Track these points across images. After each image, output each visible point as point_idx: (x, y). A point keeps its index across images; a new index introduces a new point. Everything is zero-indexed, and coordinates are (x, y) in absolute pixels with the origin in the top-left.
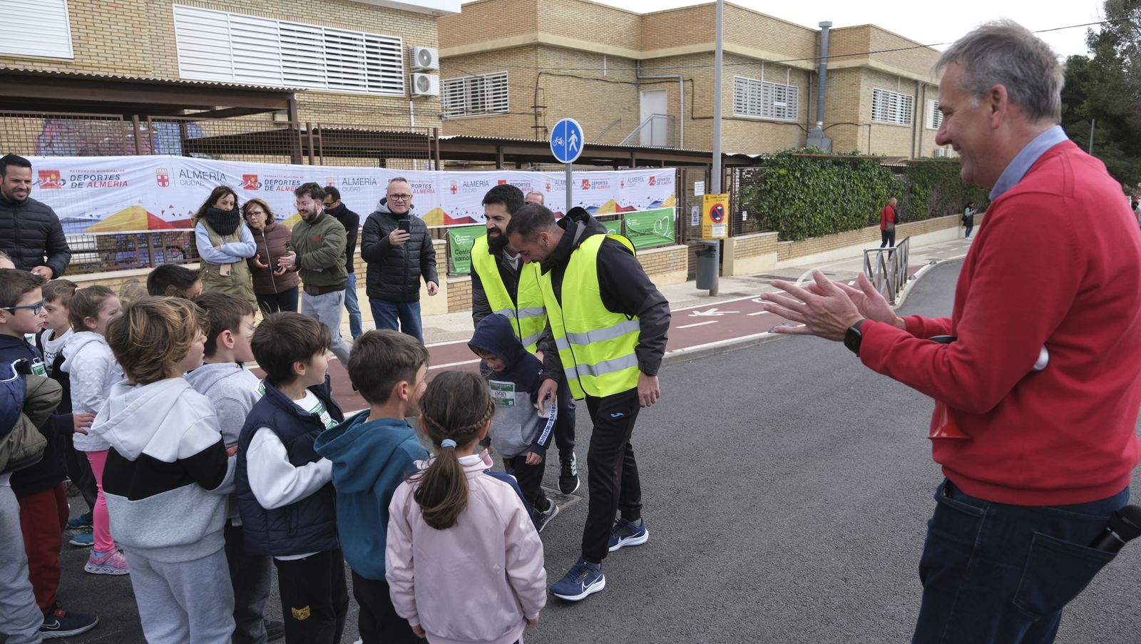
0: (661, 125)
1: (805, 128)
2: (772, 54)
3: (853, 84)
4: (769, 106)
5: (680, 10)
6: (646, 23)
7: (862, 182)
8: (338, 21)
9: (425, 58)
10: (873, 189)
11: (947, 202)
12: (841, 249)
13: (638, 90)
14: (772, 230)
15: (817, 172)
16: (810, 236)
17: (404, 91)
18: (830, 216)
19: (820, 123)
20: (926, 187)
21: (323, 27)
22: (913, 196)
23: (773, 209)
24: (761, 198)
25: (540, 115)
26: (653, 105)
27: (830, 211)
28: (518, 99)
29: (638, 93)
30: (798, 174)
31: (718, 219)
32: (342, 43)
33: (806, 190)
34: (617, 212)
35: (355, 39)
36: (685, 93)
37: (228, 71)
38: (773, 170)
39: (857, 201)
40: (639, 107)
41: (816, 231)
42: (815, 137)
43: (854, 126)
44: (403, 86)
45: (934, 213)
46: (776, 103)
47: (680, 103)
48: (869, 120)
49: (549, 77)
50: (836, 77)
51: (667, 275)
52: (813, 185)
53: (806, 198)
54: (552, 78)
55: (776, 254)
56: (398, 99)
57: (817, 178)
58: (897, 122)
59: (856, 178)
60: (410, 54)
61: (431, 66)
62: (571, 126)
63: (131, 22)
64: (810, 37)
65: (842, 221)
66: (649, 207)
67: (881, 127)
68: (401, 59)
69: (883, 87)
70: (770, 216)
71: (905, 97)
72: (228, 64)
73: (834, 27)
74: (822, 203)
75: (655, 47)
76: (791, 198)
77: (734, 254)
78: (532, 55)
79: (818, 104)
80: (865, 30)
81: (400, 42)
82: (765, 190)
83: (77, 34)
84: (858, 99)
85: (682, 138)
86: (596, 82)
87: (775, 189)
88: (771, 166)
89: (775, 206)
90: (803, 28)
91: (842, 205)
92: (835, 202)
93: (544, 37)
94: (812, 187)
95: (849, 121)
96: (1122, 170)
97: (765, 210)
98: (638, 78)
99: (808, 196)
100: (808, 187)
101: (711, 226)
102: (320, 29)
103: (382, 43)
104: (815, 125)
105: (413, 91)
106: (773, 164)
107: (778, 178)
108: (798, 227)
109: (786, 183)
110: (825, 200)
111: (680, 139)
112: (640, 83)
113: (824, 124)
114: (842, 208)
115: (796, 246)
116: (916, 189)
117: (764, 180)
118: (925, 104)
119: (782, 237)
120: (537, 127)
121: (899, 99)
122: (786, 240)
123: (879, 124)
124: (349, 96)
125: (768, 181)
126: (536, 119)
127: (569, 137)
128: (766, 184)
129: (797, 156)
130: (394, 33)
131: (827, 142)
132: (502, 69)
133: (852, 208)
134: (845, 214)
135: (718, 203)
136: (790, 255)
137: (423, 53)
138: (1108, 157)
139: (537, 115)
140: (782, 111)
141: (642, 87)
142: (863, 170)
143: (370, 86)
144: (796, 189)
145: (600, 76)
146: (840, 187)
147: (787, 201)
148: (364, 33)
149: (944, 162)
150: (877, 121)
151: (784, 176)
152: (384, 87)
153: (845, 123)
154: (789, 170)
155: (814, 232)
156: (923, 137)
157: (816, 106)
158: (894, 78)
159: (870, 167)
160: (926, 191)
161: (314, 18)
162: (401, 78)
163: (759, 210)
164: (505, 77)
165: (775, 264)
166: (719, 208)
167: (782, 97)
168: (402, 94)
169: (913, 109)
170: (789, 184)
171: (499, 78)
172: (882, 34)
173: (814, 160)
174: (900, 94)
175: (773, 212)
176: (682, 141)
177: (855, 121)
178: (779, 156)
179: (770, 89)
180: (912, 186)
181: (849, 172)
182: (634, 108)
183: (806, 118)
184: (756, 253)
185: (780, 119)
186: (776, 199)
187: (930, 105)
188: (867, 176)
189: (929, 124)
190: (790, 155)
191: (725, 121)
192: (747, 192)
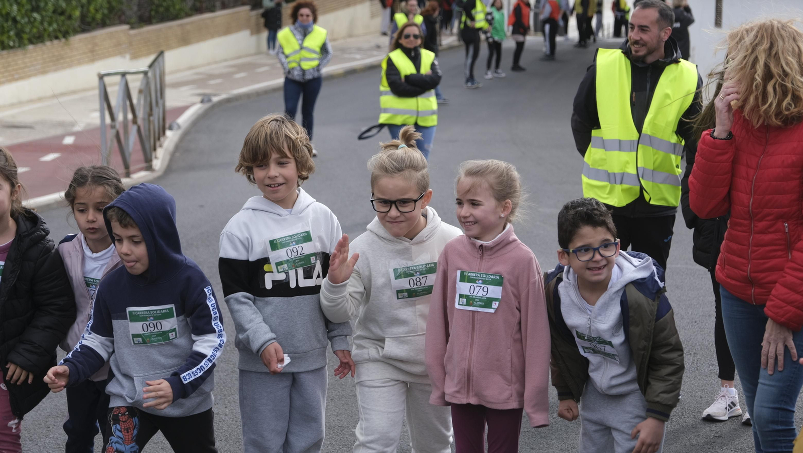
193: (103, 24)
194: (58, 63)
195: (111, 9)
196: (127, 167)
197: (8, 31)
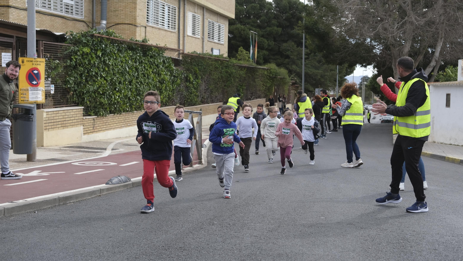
1: (91, 25)
4: (58, 2)
7: (151, 67)
10: (159, 75)
11: (212, 92)
14: (77, 105)
15: (115, 53)
16: (111, 112)
18: (127, 96)
19: (104, 22)
20: (197, 77)
22: (188, 84)
23: (78, 84)
24: (67, 73)
27: (126, 91)
31: (35, 83)
33: (107, 69)
38: (77, 48)
39: (147, 83)
41: (115, 108)
43: (133, 26)
45: (203, 100)
46: (65, 1)
48: (144, 23)
52: (112, 65)
53: (107, 76)
55: (82, 127)
57: (116, 59)
58: (166, 27)
59: (146, 64)
65: (136, 100)
67: (154, 30)
70: (75, 91)
71: (171, 7)
74: (120, 83)
76: (94, 76)
77: (44, 125)
79: (102, 5)
82: (70, 66)
84: (135, 4)
87: (80, 65)
88: (75, 44)
89: (80, 82)
91: (136, 86)
92: (130, 82)
94: (111, 67)
95: (128, 22)
96: (319, 77)
97: (71, 84)
99: (109, 75)
100: (108, 66)
101: (28, 90)
104: (100, 23)
106: (76, 42)
107: (82, 55)
108: (101, 103)
109: (89, 61)
110: (123, 80)
113: (107, 23)
114: (136, 89)
115: (100, 121)
116: (190, 78)
117: (69, 57)
118: (186, 15)
119: (87, 112)
121: (166, 8)
122: (90, 115)
123: (153, 27)
125: (72, 57)
128: (71, 60)
129: (99, 37)
134: (139, 95)
135: (34, 66)
136: (94, 130)
138: (309, 68)
140: (70, 8)
142: (151, 57)
144: (98, 68)
146: (134, 70)
147: (91, 78)
150: (150, 24)
151: (87, 54)
153: (125, 24)
154: (92, 49)
156: (186, 42)
157: (99, 7)
159: (157, 55)
160: (197, 80)
163: (65, 85)
165: (81, 136)
166: (36, 72)
169: (177, 18)
170: (92, 62)
173: (113, 42)
174: (167, 4)
175: (78, 87)
177: (133, 23)
178: (82, 36)
180: (187, 76)
181: (140, 57)
183: (91, 16)
184: (64, 126)
185: (69, 15)
186: (81, 75)
187: (189, 16)
188: (154, 63)
189: (189, 32)
190: (92, 36)
191: (18, 11)
192: (53, 65)
195: (169, 98)
197: (126, 104)
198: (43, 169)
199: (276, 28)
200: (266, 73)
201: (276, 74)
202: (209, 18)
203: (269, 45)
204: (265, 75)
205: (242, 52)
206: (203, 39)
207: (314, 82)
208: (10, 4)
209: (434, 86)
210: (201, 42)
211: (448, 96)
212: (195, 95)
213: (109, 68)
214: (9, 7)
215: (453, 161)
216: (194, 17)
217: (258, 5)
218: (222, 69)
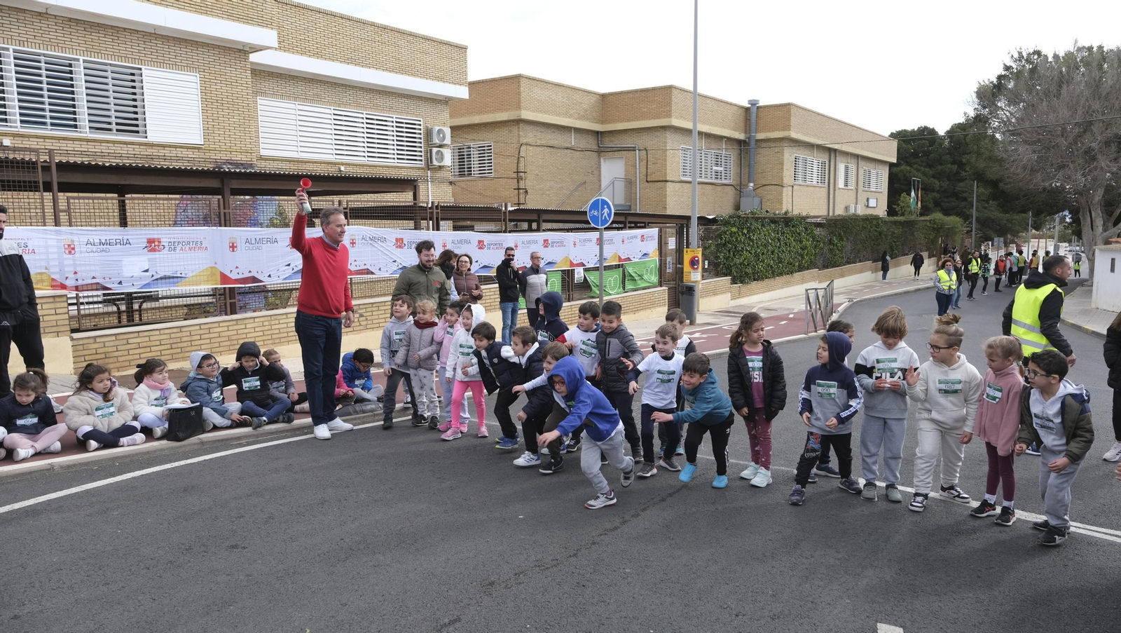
0: (620, 187)
1: (738, 188)
2: (711, 128)
3: (778, 152)
4: (709, 170)
5: (636, 91)
6: (607, 102)
7: (792, 236)
8: (375, 107)
9: (441, 135)
10: (801, 242)
11: (859, 251)
12: (778, 291)
13: (599, 157)
14: (726, 275)
15: (759, 229)
16: (754, 280)
17: (423, 163)
18: (769, 264)
19: (752, 184)
20: (841, 239)
21: (365, 112)
22: (831, 247)
24: (718, 250)
25: (522, 179)
26: (612, 170)
27: (769, 260)
28: (502, 165)
29: (600, 159)
30: (745, 231)
31: (696, 267)
32: (377, 124)
33: (751, 244)
34: (619, 262)
35: (386, 121)
36: (641, 160)
37: (295, 148)
38: (726, 228)
39: (789, 251)
40: (600, 171)
41: (759, 276)
42: (747, 196)
43: (780, 187)
44: (422, 158)
45: (849, 260)
46: (715, 168)
47: (636, 169)
48: (791, 181)
49: (528, 147)
50: (763, 145)
51: (654, 310)
52: (756, 239)
53: (751, 250)
54: (531, 148)
55: (730, 294)
56: (419, 168)
57: (760, 234)
58: (815, 183)
59: (788, 233)
60: (429, 133)
61: (445, 142)
62: (604, 202)
63: (243, 115)
64: (741, 112)
65: (778, 268)
66: (640, 258)
67: (802, 188)
68: (422, 136)
69: (802, 154)
70: (724, 264)
71: (820, 162)
72: (295, 143)
73: (761, 104)
74: (763, 254)
75: (614, 121)
76: (741, 250)
77: (700, 294)
78: (515, 129)
79: (749, 168)
80: (786, 108)
81: (421, 123)
82: (720, 244)
83: (207, 126)
84: (782, 164)
85: (638, 198)
86: (566, 151)
87: (728, 243)
88: (725, 225)
89: (729, 257)
90: (735, 105)
91: (778, 255)
92: (773, 252)
93: (526, 115)
94: (755, 241)
95: (775, 183)
96: (1005, 222)
97: (721, 259)
98: (599, 147)
99: (753, 249)
100: (753, 241)
101: (690, 272)
102: (363, 113)
103: (406, 123)
104: (747, 186)
105: (431, 162)
106: (726, 223)
107: (731, 234)
108: (746, 273)
109: (737, 238)
110: (765, 251)
111: (636, 199)
112: (600, 151)
113: (754, 185)
114: (778, 258)
115: (744, 288)
116: (834, 241)
117: (720, 236)
118: (837, 167)
119: (734, 281)
120: (519, 189)
121: (815, 164)
122: (736, 283)
123: (800, 185)
124: (383, 167)
125: (723, 236)
126: (518, 182)
127: (602, 210)
128: (721, 239)
129: (745, 217)
130: (417, 116)
131: (757, 200)
132: (488, 139)
133: (786, 257)
134: (780, 262)
135: (695, 255)
136: (740, 296)
137: (440, 131)
138: (993, 211)
139: (519, 179)
140: (719, 174)
141: (602, 154)
142: (793, 227)
143: (398, 159)
144: (744, 243)
145: (568, 145)
146: (776, 240)
147: (737, 252)
148: (395, 116)
149: (855, 219)
150: (798, 182)
151: (735, 233)
152: (408, 159)
153: (772, 185)
154: (738, 228)
155: (758, 277)
156: (836, 195)
157: (747, 170)
158: (811, 146)
159: (798, 224)
160: (842, 242)
161: (358, 105)
162: (421, 152)
163: (717, 260)
164: (491, 146)
165: (730, 302)
166: (696, 259)
167: (719, 163)
168: (422, 164)
169: (827, 172)
170: (739, 239)
171: (484, 147)
172: (800, 110)
173: (757, 219)
174: (815, 161)
175: (727, 261)
176: (638, 200)
177: (780, 183)
178: (730, 217)
179: (709, 156)
180: (831, 239)
181: (782, 228)
182: (596, 172)
183: (739, 180)
184: (715, 294)
185: (718, 181)
186: (729, 251)
187: (841, 168)
188: (796, 231)
189: (841, 184)
190: (739, 217)
191: (674, 184)
192: (707, 245)
193: (808, 269)
194: (788, 284)
195: (811, 262)
196: (816, 328)
197: (769, 271)
198: (703, 332)
199: (949, 166)
200: (928, 224)
201: (943, 225)
202: (864, 166)
203: (941, 187)
204: (928, 226)
205: (905, 198)
206: (857, 189)
207: (998, 227)
208: (668, 179)
209: (1100, 250)
210: (855, 193)
211: (1113, 260)
212: (840, 257)
213: (753, 242)
214: (666, 181)
215: (1086, 331)
216: (847, 168)
217: (927, 142)
218: (871, 227)
